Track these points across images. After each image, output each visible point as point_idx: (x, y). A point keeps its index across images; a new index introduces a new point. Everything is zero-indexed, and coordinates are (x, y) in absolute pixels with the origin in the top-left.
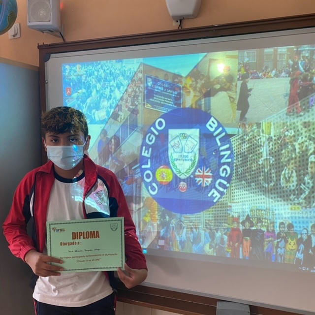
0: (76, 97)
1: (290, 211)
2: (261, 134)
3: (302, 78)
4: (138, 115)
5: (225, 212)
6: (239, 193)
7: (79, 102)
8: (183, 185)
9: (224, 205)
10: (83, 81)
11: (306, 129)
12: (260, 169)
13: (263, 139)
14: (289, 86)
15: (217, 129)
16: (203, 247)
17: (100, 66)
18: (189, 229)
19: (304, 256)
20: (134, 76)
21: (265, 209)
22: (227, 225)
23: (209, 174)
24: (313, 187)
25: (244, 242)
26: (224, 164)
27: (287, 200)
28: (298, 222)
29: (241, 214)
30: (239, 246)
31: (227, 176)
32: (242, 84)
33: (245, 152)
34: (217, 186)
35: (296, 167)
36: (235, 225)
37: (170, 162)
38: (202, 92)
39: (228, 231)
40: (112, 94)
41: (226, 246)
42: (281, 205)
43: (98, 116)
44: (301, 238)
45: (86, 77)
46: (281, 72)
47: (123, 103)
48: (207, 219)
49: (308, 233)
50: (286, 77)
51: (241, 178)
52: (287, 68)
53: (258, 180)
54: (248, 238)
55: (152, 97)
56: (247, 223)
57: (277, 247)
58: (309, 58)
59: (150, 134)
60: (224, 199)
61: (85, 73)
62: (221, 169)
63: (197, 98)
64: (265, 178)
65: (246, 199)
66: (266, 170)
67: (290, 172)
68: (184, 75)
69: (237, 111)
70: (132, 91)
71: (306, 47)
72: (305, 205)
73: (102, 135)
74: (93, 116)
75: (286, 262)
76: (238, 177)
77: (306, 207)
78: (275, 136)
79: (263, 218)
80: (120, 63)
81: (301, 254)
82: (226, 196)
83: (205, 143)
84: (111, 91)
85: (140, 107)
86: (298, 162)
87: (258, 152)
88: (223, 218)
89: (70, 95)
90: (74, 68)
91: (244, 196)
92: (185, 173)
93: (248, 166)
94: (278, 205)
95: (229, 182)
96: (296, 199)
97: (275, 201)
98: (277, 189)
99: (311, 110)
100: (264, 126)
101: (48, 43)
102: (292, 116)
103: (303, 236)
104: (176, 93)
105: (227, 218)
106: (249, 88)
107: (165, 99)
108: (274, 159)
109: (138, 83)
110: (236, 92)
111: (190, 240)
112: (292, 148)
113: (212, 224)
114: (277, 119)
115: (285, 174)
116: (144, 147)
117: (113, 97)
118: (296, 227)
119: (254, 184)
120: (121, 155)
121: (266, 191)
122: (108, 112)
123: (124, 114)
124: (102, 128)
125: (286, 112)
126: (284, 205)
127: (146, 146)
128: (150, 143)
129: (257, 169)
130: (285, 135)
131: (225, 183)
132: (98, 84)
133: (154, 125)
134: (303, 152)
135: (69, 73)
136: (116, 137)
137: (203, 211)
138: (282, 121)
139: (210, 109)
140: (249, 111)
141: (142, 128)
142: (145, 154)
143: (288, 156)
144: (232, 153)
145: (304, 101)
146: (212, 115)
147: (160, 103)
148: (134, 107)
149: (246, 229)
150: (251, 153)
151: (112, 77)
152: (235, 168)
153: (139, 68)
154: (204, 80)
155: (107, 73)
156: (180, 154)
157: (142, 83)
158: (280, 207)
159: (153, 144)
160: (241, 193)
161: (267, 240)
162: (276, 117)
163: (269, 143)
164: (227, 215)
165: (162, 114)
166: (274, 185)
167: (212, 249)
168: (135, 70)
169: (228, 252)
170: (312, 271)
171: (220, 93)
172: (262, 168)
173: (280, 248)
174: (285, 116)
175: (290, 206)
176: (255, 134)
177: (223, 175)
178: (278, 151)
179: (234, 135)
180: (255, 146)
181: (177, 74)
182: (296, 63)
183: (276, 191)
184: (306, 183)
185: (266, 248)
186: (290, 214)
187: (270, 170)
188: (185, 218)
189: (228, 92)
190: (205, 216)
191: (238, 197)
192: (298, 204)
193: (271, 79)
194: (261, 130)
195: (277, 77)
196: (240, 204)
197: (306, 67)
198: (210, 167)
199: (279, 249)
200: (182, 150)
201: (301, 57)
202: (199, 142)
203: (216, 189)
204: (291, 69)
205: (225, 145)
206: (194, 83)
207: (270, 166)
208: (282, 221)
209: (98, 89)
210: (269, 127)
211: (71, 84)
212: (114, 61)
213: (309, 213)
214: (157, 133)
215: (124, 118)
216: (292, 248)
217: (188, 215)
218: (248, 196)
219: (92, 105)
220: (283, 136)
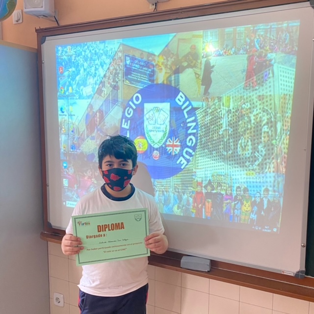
0: (67, 75)
1: (245, 176)
2: (222, 107)
3: (258, 54)
4: (119, 91)
5: (190, 177)
6: (203, 161)
7: (69, 80)
8: (156, 154)
9: (190, 171)
10: (73, 60)
11: (260, 102)
12: (220, 138)
13: (224, 112)
14: (247, 62)
15: (184, 103)
16: (172, 208)
17: (86, 47)
18: (161, 193)
19: (257, 217)
20: (115, 55)
21: (224, 174)
22: (192, 189)
23: (178, 143)
24: (265, 155)
25: (207, 204)
26: (190, 134)
27: (243, 166)
28: (252, 186)
29: (204, 179)
30: (202, 207)
31: (193, 145)
32: (206, 61)
33: (207, 124)
34: (184, 154)
35: (251, 136)
36: (199, 189)
37: (146, 133)
38: (172, 69)
39: (193, 194)
40: (97, 72)
41: (191, 207)
42: (238, 171)
43: (86, 92)
44: (255, 200)
45: (75, 57)
46: (239, 50)
47: (106, 80)
48: (176, 183)
49: (260, 197)
50: (244, 54)
51: (204, 146)
52: (245, 46)
53: (218, 149)
54: (210, 200)
55: (130, 74)
56: (209, 187)
57: (234, 209)
58: (264, 36)
59: (128, 108)
60: (190, 166)
61: (74, 53)
62: (188, 139)
63: (168, 75)
64: (224, 147)
65: (208, 166)
66: (225, 140)
67: (246, 141)
68: (157, 54)
69: (202, 86)
70: (114, 69)
71: (261, 26)
72: (259, 171)
73: (89, 109)
74: (81, 92)
75: (241, 222)
76: (202, 146)
77: (259, 173)
78: (233, 109)
79: (222, 183)
80: (103, 44)
81: (255, 215)
82: (191, 163)
83: (174, 115)
84: (96, 69)
85: (120, 84)
86: (253, 132)
87: (219, 123)
88: (189, 182)
89: (62, 73)
90: (65, 49)
91: (206, 163)
92: (158, 142)
93: (210, 136)
94: (235, 171)
95: (194, 151)
96: (251, 166)
97: (233, 167)
98: (235, 156)
99: (264, 84)
100: (224, 100)
101: (44, 27)
102: (248, 90)
103: (256, 198)
104: (150, 70)
105: (192, 182)
106: (212, 65)
107: (141, 76)
108: (232, 130)
109: (119, 62)
110: (201, 69)
111: (161, 202)
112: (248, 120)
113: (180, 188)
114: (235, 93)
115: (241, 143)
116: (124, 120)
117: (97, 75)
118: (251, 191)
119: (215, 152)
120: (105, 128)
121: (225, 159)
122: (93, 88)
123: (107, 90)
124: (89, 103)
125: (243, 86)
126: (241, 171)
127: (125, 119)
128: (129, 116)
129: (218, 139)
130: (242, 108)
131: (191, 151)
132: (85, 63)
133: (132, 100)
134: (257, 123)
135: (61, 54)
136: (100, 111)
137: (172, 176)
138: (239, 95)
139: (178, 85)
140: (211, 86)
141: (122, 102)
142: (125, 126)
143: (244, 127)
144: (197, 124)
145: (259, 76)
146: (180, 90)
147: (137, 80)
148: (115, 84)
149: (208, 192)
150: (213, 124)
151: (96, 57)
152: (199, 138)
153: (118, 48)
154: (174, 59)
155: (92, 53)
156: (154, 126)
157: (121, 62)
158: (237, 173)
159: (131, 117)
160: (204, 160)
161: (226, 202)
162: (234, 91)
163: (228, 115)
164: (192, 179)
165: (139, 89)
166: (232, 153)
167: (180, 210)
168: (116, 50)
169: (193, 212)
170: (263, 230)
171: (187, 69)
172: (222, 138)
173: (236, 209)
174: (242, 90)
175: (245, 172)
176: (217, 107)
177: (189, 144)
178: (236, 122)
179: (199, 108)
180: (216, 118)
181: (151, 52)
182: (252, 41)
183: (233, 158)
184: (260, 151)
185: (224, 209)
186: (245, 179)
187: (229, 139)
188: (157, 182)
189: (194, 68)
190: (174, 181)
191: (201, 164)
192: (253, 170)
193: (231, 56)
194: (221, 104)
195: (236, 54)
196: (203, 170)
197: (261, 45)
198: (178, 137)
199: (236, 211)
200: (155, 122)
201: (257, 36)
202: (169, 115)
203: (184, 157)
204: (248, 47)
205: (191, 117)
206: (165, 61)
207: (229, 136)
208: (238, 185)
209: (85, 68)
210: (229, 101)
211: (63, 63)
212: (98, 42)
213: (261, 178)
214: (134, 107)
215: (107, 93)
216: (247, 210)
217: (160, 180)
218: (210, 162)
219: (80, 82)
220: (240, 108)
